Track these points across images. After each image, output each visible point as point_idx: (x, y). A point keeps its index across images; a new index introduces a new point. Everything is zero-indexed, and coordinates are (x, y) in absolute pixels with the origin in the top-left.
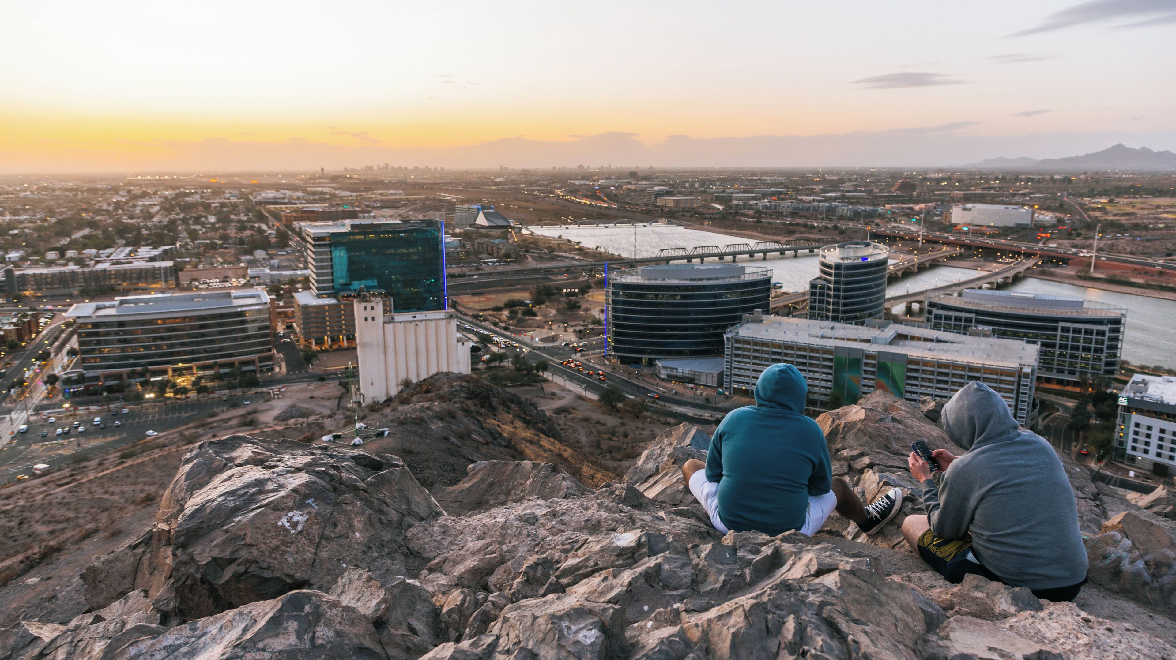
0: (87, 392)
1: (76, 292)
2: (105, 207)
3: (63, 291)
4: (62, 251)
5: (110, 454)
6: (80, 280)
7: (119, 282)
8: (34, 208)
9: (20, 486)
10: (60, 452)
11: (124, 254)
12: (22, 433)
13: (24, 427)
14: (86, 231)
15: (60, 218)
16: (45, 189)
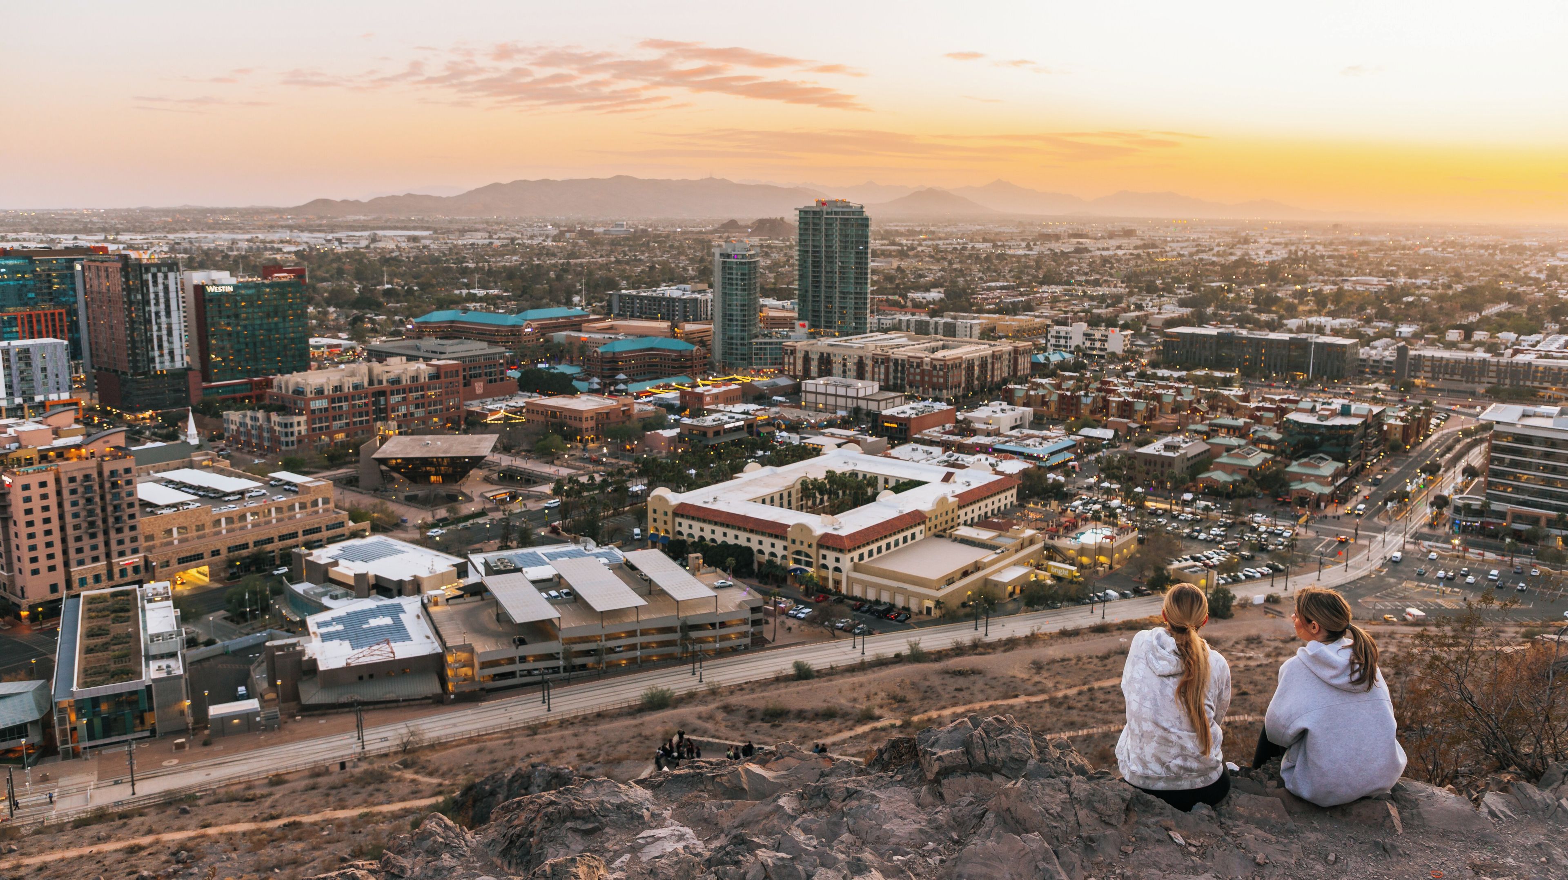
0: (1482, 530)
1: (1481, 390)
2: (1533, 274)
3: (1464, 386)
4: (1468, 331)
5: (1507, 626)
6: (1491, 374)
7: (1546, 385)
8: (1437, 269)
9: (1389, 629)
10: (1440, 601)
11: (1556, 345)
12: (1395, 563)
13: (1398, 555)
14: (1503, 307)
15: (1470, 284)
16: (1452, 244)
